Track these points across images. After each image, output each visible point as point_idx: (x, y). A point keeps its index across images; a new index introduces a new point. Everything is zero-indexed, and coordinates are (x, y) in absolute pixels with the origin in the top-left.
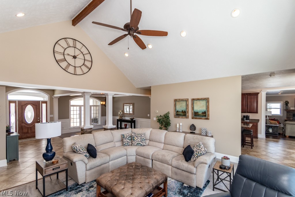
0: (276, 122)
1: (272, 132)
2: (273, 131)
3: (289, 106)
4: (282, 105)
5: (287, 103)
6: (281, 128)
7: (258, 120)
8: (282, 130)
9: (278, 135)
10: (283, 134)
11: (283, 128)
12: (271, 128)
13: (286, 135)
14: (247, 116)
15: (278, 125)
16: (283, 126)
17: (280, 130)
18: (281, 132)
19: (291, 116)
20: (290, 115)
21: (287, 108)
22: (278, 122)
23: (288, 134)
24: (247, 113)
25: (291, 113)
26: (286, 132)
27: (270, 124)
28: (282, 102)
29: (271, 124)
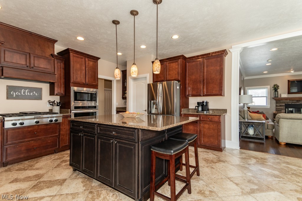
0: (261, 116)
1: (253, 134)
2: (256, 133)
3: (279, 93)
4: (269, 91)
5: (276, 88)
6: (270, 127)
7: (225, 111)
8: (272, 130)
9: (264, 142)
10: (274, 139)
11: (273, 127)
12: (252, 126)
13: (280, 140)
14: (203, 102)
15: (264, 122)
16: (273, 123)
17: (268, 130)
18: (270, 134)
19: (283, 108)
20: (281, 106)
21: (277, 96)
22: (264, 116)
23: (283, 138)
24: (203, 96)
25: (283, 103)
26: (281, 136)
27: (250, 120)
28: (269, 87)
29: (252, 119)
